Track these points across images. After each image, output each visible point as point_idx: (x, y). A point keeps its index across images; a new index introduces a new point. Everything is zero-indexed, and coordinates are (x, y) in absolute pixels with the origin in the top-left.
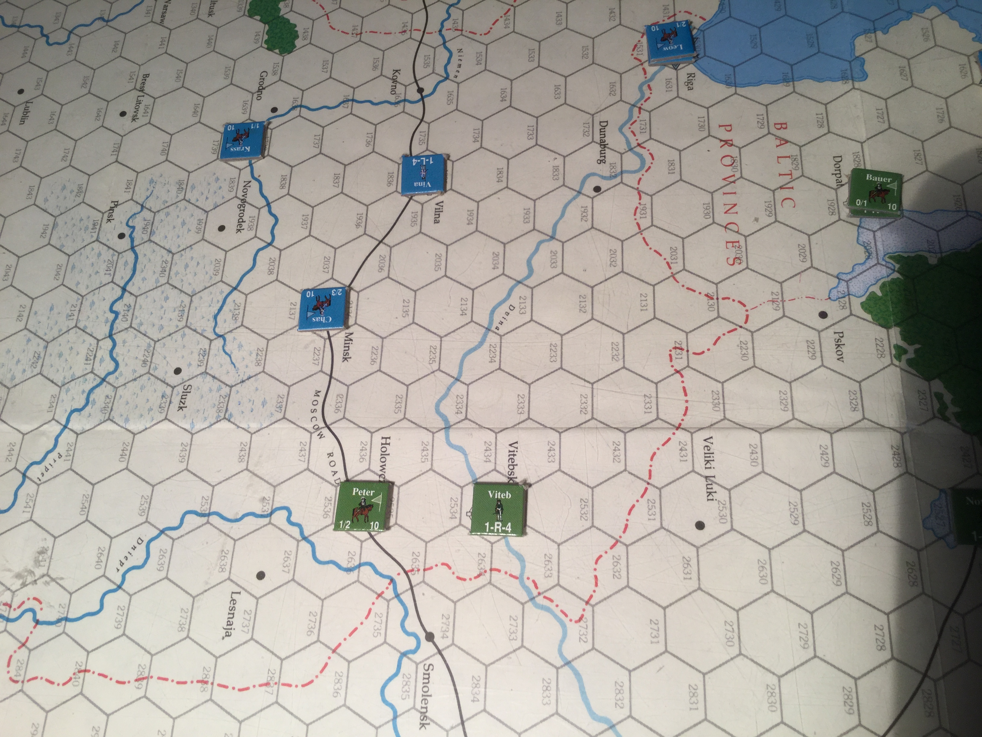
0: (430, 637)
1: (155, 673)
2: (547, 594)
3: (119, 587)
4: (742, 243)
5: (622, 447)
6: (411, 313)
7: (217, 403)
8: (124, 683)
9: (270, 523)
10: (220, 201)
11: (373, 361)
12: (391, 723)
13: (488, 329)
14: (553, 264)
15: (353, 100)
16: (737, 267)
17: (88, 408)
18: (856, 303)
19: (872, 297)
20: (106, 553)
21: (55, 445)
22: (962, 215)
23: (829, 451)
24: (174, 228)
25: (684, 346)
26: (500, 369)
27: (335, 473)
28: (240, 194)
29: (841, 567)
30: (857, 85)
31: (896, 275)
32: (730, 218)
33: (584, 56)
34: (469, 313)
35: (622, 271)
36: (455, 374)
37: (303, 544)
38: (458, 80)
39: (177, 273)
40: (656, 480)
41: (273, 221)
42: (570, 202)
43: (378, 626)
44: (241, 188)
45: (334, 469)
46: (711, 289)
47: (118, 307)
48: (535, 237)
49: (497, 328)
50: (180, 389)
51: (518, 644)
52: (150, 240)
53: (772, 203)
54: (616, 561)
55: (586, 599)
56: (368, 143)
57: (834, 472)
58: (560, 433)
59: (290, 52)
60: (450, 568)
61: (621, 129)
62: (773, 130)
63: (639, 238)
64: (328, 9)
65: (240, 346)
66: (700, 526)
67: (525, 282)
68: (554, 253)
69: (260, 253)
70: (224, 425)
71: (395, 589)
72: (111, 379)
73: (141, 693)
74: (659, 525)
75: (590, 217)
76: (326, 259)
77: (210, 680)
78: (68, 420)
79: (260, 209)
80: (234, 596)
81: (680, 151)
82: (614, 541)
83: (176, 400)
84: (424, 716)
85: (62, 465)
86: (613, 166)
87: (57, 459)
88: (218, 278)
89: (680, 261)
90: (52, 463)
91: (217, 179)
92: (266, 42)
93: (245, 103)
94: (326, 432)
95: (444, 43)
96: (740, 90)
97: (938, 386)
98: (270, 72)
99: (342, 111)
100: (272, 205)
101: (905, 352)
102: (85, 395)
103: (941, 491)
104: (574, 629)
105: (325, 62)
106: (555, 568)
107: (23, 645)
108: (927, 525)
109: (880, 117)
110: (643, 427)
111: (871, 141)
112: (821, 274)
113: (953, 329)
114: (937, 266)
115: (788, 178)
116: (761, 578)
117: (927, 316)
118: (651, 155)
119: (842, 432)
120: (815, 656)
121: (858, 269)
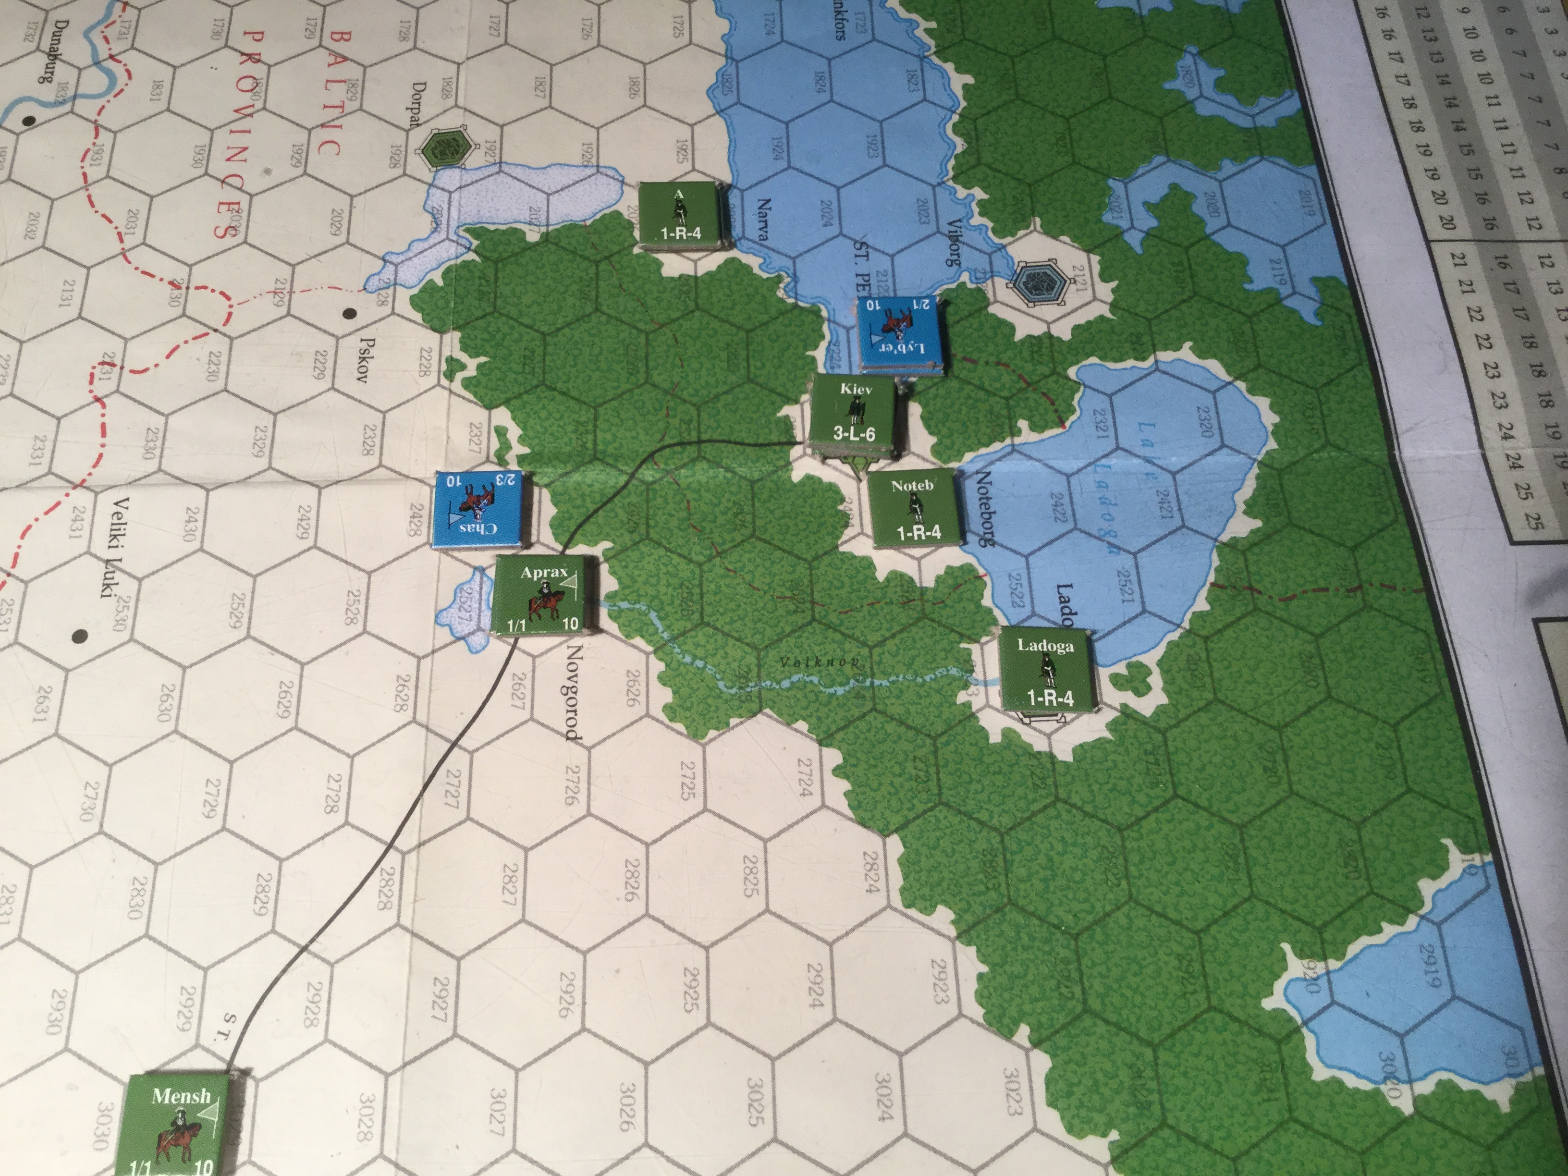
4: (244, 206)
16: (229, 241)
18: (404, 296)
19: (429, 289)
22: (589, 171)
23: (313, 515)
25: (118, 362)
29: (294, 691)
31: (471, 256)
32: (234, 167)
35: (43, 246)
40: (23, 570)
46: (180, 273)
53: (305, 148)
57: (315, 547)
62: (327, 42)
63: (83, 194)
66: (80, 637)
74: (11, 638)
81: (175, 68)
86: (63, 87)
89: (140, 231)
97: (502, 416)
101: (463, 367)
108: (443, 619)
109: (494, 28)
110: (18, 486)
111: (471, 62)
112: (359, 253)
113: (543, 334)
114: (537, 244)
115: (337, 112)
116: (162, 712)
117: (507, 316)
118: (128, 71)
119: (339, 486)
120: (224, 829)
121: (418, 247)
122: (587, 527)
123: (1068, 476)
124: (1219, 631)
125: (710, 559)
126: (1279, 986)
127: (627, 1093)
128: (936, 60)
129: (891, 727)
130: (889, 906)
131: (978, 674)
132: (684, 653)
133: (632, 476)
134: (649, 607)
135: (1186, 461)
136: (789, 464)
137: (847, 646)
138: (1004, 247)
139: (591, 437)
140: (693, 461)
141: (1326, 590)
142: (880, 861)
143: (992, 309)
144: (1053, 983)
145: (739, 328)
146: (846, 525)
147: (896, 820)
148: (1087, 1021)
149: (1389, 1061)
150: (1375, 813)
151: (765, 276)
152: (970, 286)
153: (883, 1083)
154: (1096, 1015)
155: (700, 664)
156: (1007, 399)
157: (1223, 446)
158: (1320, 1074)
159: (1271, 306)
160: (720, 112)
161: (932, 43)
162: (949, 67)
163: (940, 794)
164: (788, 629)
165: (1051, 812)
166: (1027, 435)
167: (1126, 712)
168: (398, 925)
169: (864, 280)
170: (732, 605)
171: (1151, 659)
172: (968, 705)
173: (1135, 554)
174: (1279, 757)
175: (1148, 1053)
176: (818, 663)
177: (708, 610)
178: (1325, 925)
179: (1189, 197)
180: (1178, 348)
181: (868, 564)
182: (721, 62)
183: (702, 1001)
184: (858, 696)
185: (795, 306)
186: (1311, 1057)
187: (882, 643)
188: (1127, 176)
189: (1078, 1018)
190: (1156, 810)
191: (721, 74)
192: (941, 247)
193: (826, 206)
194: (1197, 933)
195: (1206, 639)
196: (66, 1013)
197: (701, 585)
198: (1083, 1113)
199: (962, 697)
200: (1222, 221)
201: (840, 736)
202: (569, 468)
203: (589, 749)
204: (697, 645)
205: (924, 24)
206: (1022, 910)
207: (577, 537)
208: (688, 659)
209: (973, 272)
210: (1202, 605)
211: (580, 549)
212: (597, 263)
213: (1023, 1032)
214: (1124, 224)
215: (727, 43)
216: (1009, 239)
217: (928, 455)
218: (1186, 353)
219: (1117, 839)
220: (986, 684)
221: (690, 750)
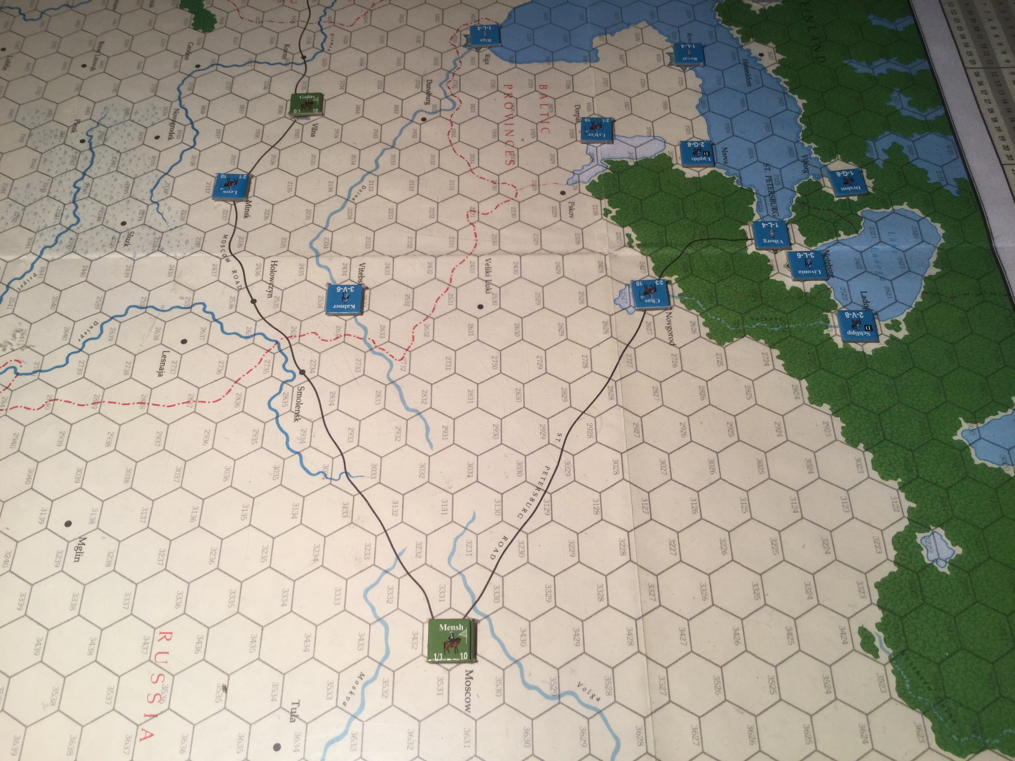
0: (302, 372)
1: (106, 399)
2: (381, 347)
3: (80, 350)
4: (516, 152)
5: (434, 265)
6: (294, 190)
7: (152, 242)
8: (84, 405)
9: (191, 312)
10: (155, 121)
11: (266, 218)
12: (274, 420)
13: (347, 200)
14: (393, 162)
15: (255, 62)
16: (512, 166)
17: (56, 246)
18: (583, 187)
19: (593, 183)
20: (70, 331)
21: (32, 268)
22: (650, 138)
23: (561, 264)
24: (122, 137)
25: (476, 210)
26: (355, 222)
27: (238, 282)
28: (171, 117)
29: (564, 326)
30: (592, 64)
31: (608, 171)
32: (509, 138)
33: (418, 41)
34: (334, 190)
35: (439, 167)
36: (324, 225)
37: (215, 323)
38: (331, 52)
39: (123, 165)
40: (454, 283)
41: (195, 133)
42: (404, 127)
43: (267, 367)
44: (172, 113)
45: (237, 280)
46: (495, 178)
47: (80, 184)
48: (381, 147)
49: (354, 199)
50: (126, 234)
51: (361, 373)
52: (104, 144)
53: (536, 131)
54: (427, 327)
55: (406, 348)
56: (265, 88)
57: (563, 276)
58: (393, 258)
59: (210, 31)
60: (316, 334)
61: (440, 85)
62: (538, 89)
63: (451, 148)
64: (238, 6)
65: (169, 209)
66: (480, 307)
67: (374, 173)
68: (394, 156)
69: (186, 153)
70: (158, 255)
71: (279, 347)
72: (74, 228)
73: (97, 411)
74: (455, 307)
75: (418, 136)
76: (233, 157)
77: (147, 402)
78: (42, 252)
79: (185, 126)
80: (165, 354)
81: (479, 99)
82: (425, 317)
83: (122, 241)
84: (297, 414)
85: (36, 280)
86: (435, 106)
87: (32, 277)
88: (154, 167)
89: (476, 161)
90: (29, 279)
91: (155, 108)
92: (193, 25)
93: (176, 62)
94: (231, 258)
95: (322, 30)
96: (518, 65)
97: (628, 230)
98: (195, 43)
99: (248, 68)
100: (195, 124)
101: (611, 212)
102: (55, 238)
103: (626, 285)
104: (397, 365)
105: (235, 39)
106: (387, 332)
107: (7, 388)
108: (617, 301)
109: (605, 83)
110: (448, 254)
111: (599, 97)
112: (563, 171)
113: (640, 200)
114: (632, 167)
115: (546, 117)
116: (516, 333)
117: (626, 193)
118: (460, 101)
119: (571, 256)
120: (546, 373)
121: (586, 168)
122: (667, 270)
123: (861, 252)
124: (927, 309)
125: (718, 282)
126: (959, 432)
127: (711, 462)
128: (790, 94)
129: (798, 342)
130: (804, 403)
131: (831, 323)
132: (712, 315)
133: (683, 252)
134: (696, 299)
135: (908, 246)
136: (746, 248)
137: (777, 313)
138: (826, 166)
139: (664, 238)
140: (707, 246)
141: (968, 294)
142: (799, 388)
143: (824, 189)
144: (871, 430)
145: (720, 197)
146: (772, 270)
147: (804, 374)
148: (886, 443)
149: (1003, 458)
150: (993, 373)
151: (728, 177)
152: (814, 180)
153: (809, 461)
154: (888, 440)
155: (719, 319)
156: (833, 223)
157: (923, 241)
158: (977, 462)
159: (938, 189)
160: (702, 114)
161: (788, 87)
162: (796, 97)
163: (820, 365)
164: (753, 307)
165: (866, 372)
166: (843, 236)
167: (892, 337)
168: (617, 405)
169: (769, 179)
170: (729, 298)
171: (901, 318)
172: (828, 334)
173: (891, 281)
174: (954, 354)
175: (910, 453)
176: (766, 319)
177: (720, 300)
178: (976, 412)
179: (901, 147)
180: (902, 205)
181: (782, 284)
182: (701, 95)
183: (736, 433)
184: (783, 331)
185: (742, 188)
186: (973, 456)
187: (791, 312)
188: (875, 139)
189: (882, 441)
190: (907, 371)
191: (701, 100)
192: (800, 166)
193: (750, 150)
194: (926, 414)
195: (922, 312)
196: (499, 432)
197: (715, 291)
198: (887, 472)
199: (826, 332)
200: (916, 157)
201: (778, 345)
202: (658, 248)
203: (679, 348)
204: (717, 313)
205: (783, 80)
206: (857, 405)
207: (664, 273)
208: (714, 317)
209: (814, 175)
210: (919, 299)
211: (666, 278)
212: (658, 173)
213: (861, 446)
214: (875, 157)
215: (702, 88)
216: (828, 163)
217: (803, 243)
218: (905, 206)
219: (892, 381)
220: (835, 327)
221: (719, 349)
